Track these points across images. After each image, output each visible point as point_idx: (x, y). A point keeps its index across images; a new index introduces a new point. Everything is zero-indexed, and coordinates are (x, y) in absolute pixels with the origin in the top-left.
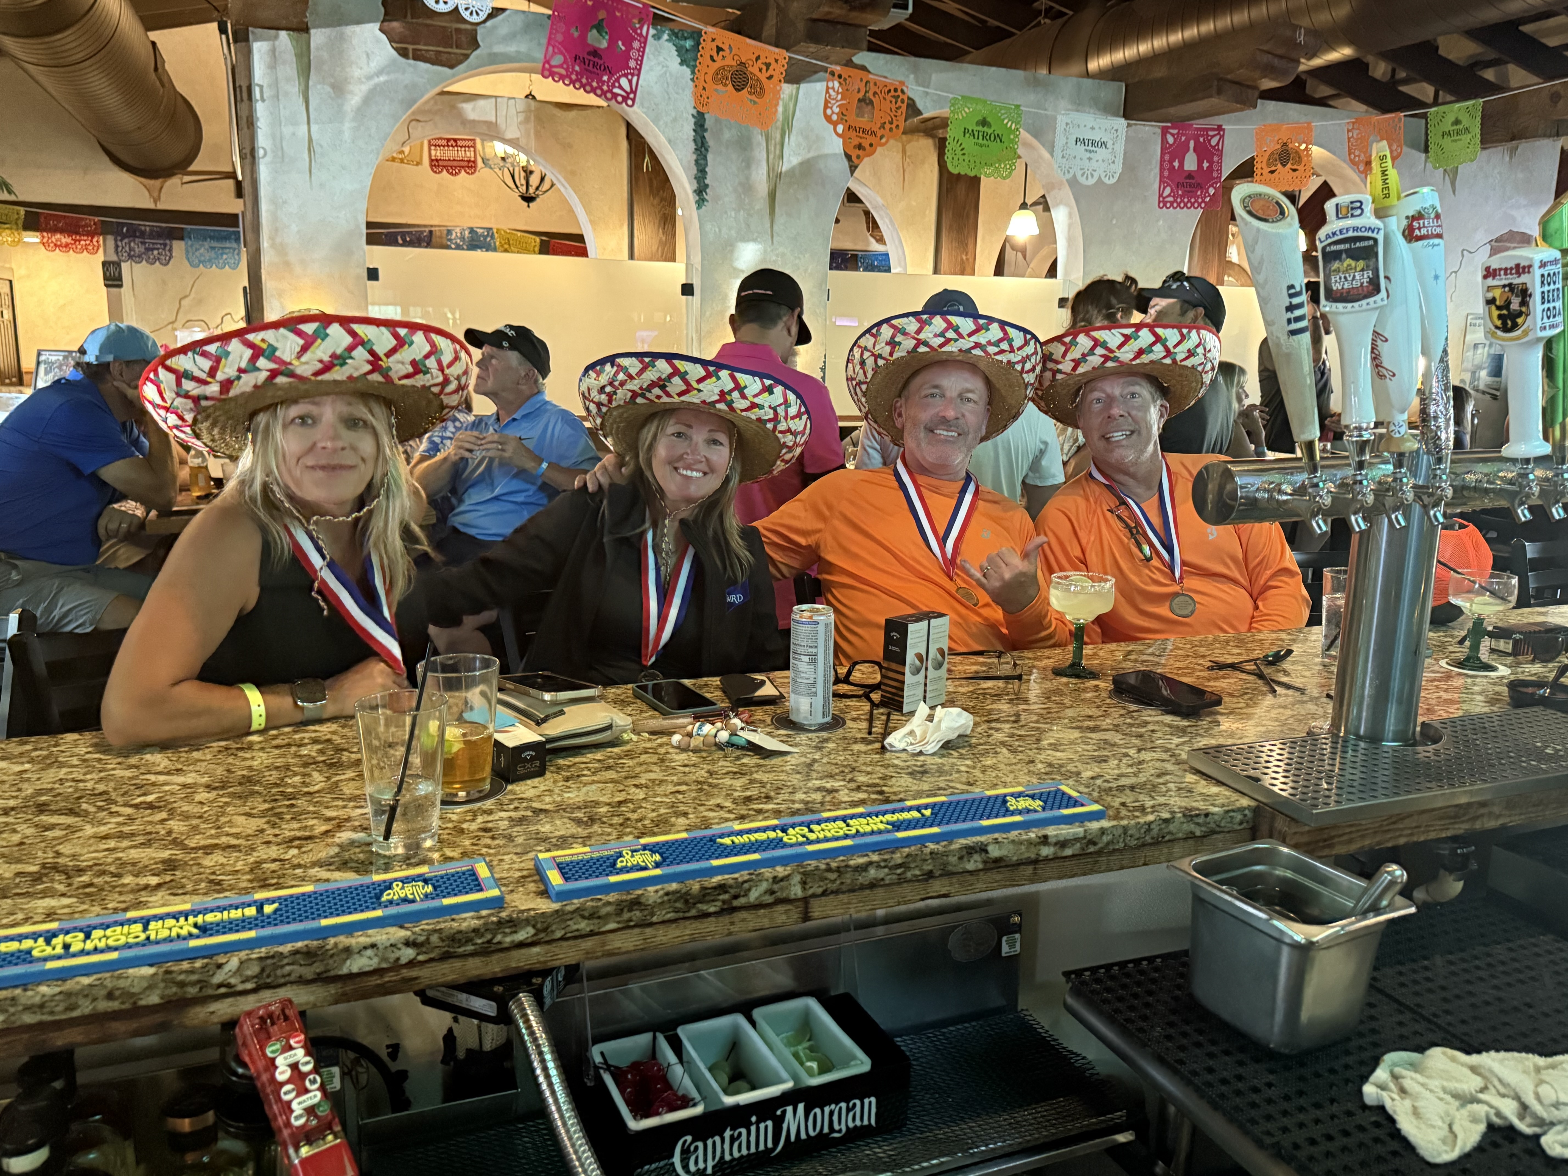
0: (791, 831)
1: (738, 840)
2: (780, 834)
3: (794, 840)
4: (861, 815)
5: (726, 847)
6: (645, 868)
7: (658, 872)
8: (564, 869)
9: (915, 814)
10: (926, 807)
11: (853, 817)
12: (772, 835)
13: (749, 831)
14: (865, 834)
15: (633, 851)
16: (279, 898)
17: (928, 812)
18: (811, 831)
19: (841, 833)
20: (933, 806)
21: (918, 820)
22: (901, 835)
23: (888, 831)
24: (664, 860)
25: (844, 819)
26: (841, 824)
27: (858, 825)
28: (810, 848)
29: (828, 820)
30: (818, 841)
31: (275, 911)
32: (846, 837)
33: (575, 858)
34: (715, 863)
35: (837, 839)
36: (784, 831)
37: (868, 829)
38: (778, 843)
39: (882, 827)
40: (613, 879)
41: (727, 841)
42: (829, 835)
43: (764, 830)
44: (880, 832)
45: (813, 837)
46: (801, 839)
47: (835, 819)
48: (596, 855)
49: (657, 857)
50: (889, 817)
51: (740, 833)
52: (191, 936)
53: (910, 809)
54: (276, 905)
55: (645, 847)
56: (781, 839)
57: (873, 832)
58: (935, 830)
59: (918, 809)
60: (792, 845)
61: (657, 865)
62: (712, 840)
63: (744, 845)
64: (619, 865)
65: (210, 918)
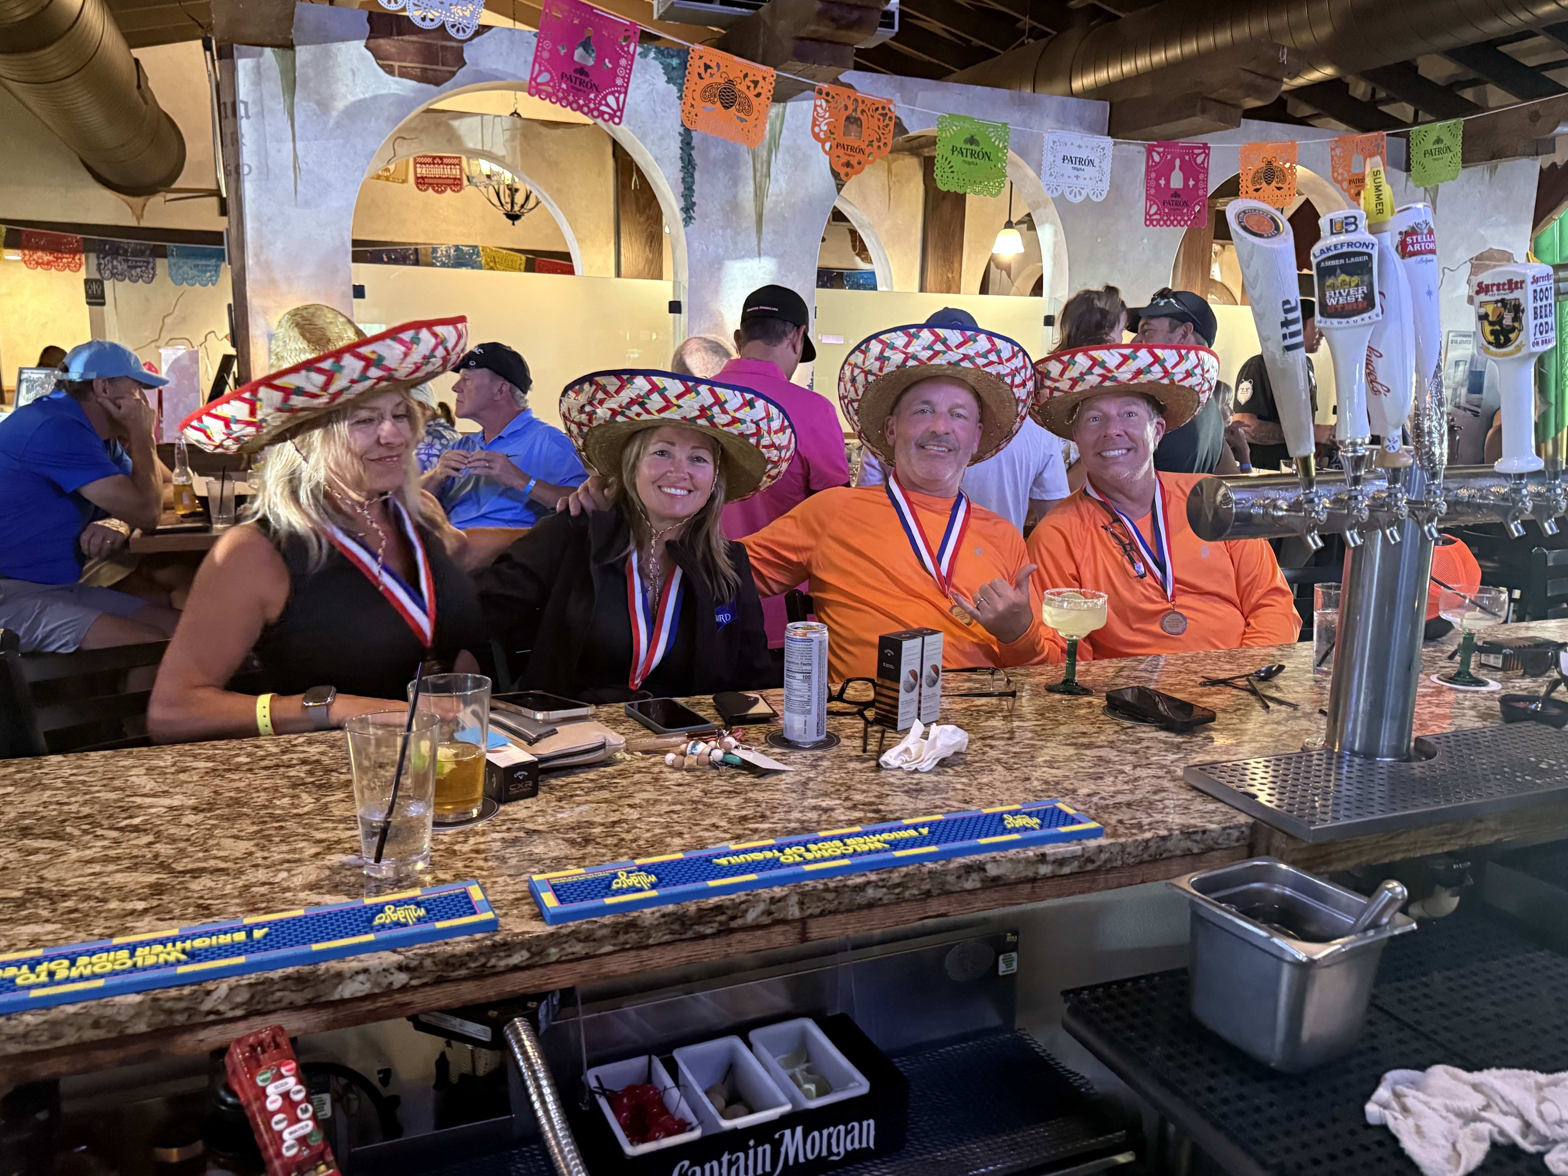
0: (787, 851)
1: (734, 860)
2: (777, 854)
3: (791, 860)
4: (858, 835)
5: (722, 867)
6: (641, 890)
7: (654, 893)
8: (558, 890)
9: (912, 833)
10: (923, 825)
11: (849, 836)
12: (769, 855)
13: (745, 851)
14: (862, 854)
15: (629, 872)
16: (269, 922)
17: (925, 831)
18: (808, 850)
19: (838, 852)
20: (930, 824)
21: (916, 839)
22: (898, 854)
23: (886, 851)
24: (660, 880)
25: (841, 838)
26: (838, 843)
27: (854, 844)
28: (808, 868)
29: (824, 839)
30: (816, 861)
31: (266, 936)
32: (843, 856)
33: (570, 880)
34: (712, 883)
35: (834, 858)
36: (781, 850)
37: (866, 848)
38: (775, 863)
39: (879, 846)
40: (609, 901)
41: (723, 861)
42: (826, 854)
43: (761, 849)
44: (878, 851)
45: (810, 856)
46: (798, 859)
47: (832, 839)
48: (590, 876)
49: (653, 878)
50: (886, 836)
51: (737, 853)
52: (179, 962)
53: (907, 828)
54: (266, 930)
55: (640, 868)
56: (778, 859)
57: (870, 852)
58: (933, 849)
59: (915, 827)
60: (789, 865)
61: (653, 886)
62: (708, 860)
63: (740, 865)
64: (614, 886)
65: (198, 943)
